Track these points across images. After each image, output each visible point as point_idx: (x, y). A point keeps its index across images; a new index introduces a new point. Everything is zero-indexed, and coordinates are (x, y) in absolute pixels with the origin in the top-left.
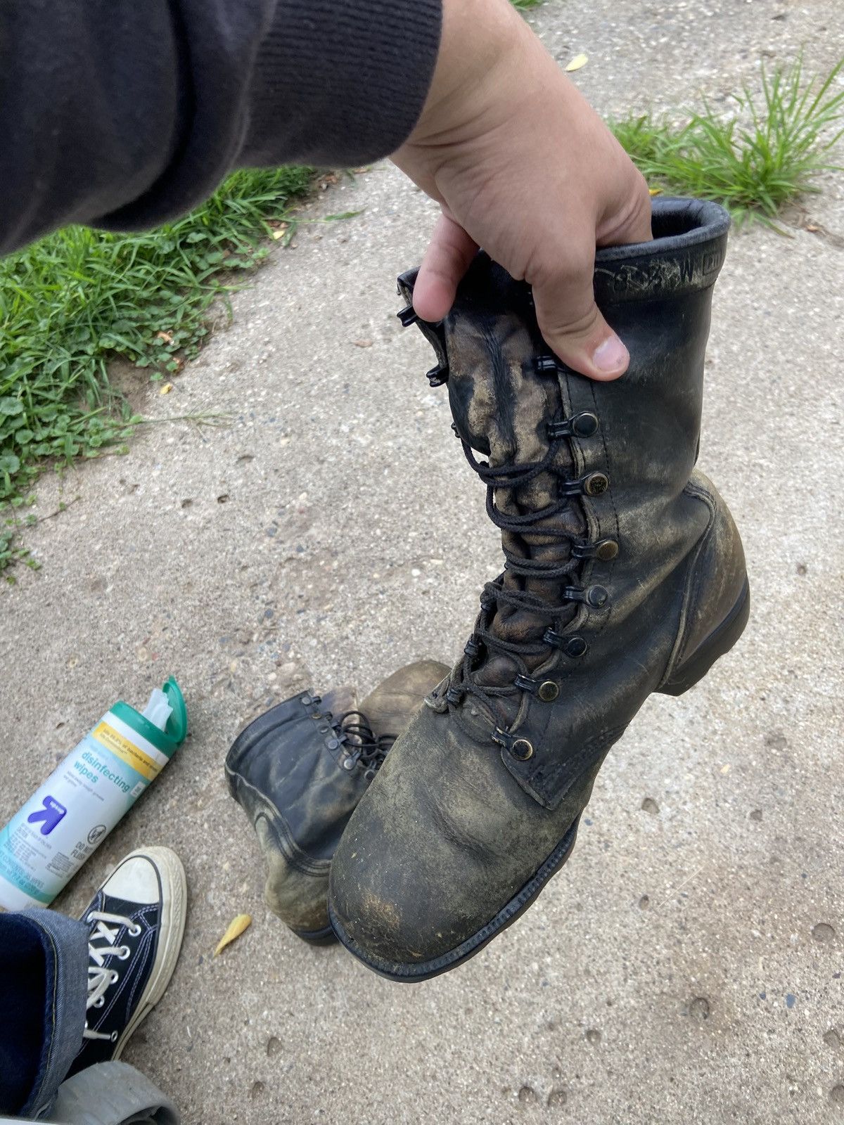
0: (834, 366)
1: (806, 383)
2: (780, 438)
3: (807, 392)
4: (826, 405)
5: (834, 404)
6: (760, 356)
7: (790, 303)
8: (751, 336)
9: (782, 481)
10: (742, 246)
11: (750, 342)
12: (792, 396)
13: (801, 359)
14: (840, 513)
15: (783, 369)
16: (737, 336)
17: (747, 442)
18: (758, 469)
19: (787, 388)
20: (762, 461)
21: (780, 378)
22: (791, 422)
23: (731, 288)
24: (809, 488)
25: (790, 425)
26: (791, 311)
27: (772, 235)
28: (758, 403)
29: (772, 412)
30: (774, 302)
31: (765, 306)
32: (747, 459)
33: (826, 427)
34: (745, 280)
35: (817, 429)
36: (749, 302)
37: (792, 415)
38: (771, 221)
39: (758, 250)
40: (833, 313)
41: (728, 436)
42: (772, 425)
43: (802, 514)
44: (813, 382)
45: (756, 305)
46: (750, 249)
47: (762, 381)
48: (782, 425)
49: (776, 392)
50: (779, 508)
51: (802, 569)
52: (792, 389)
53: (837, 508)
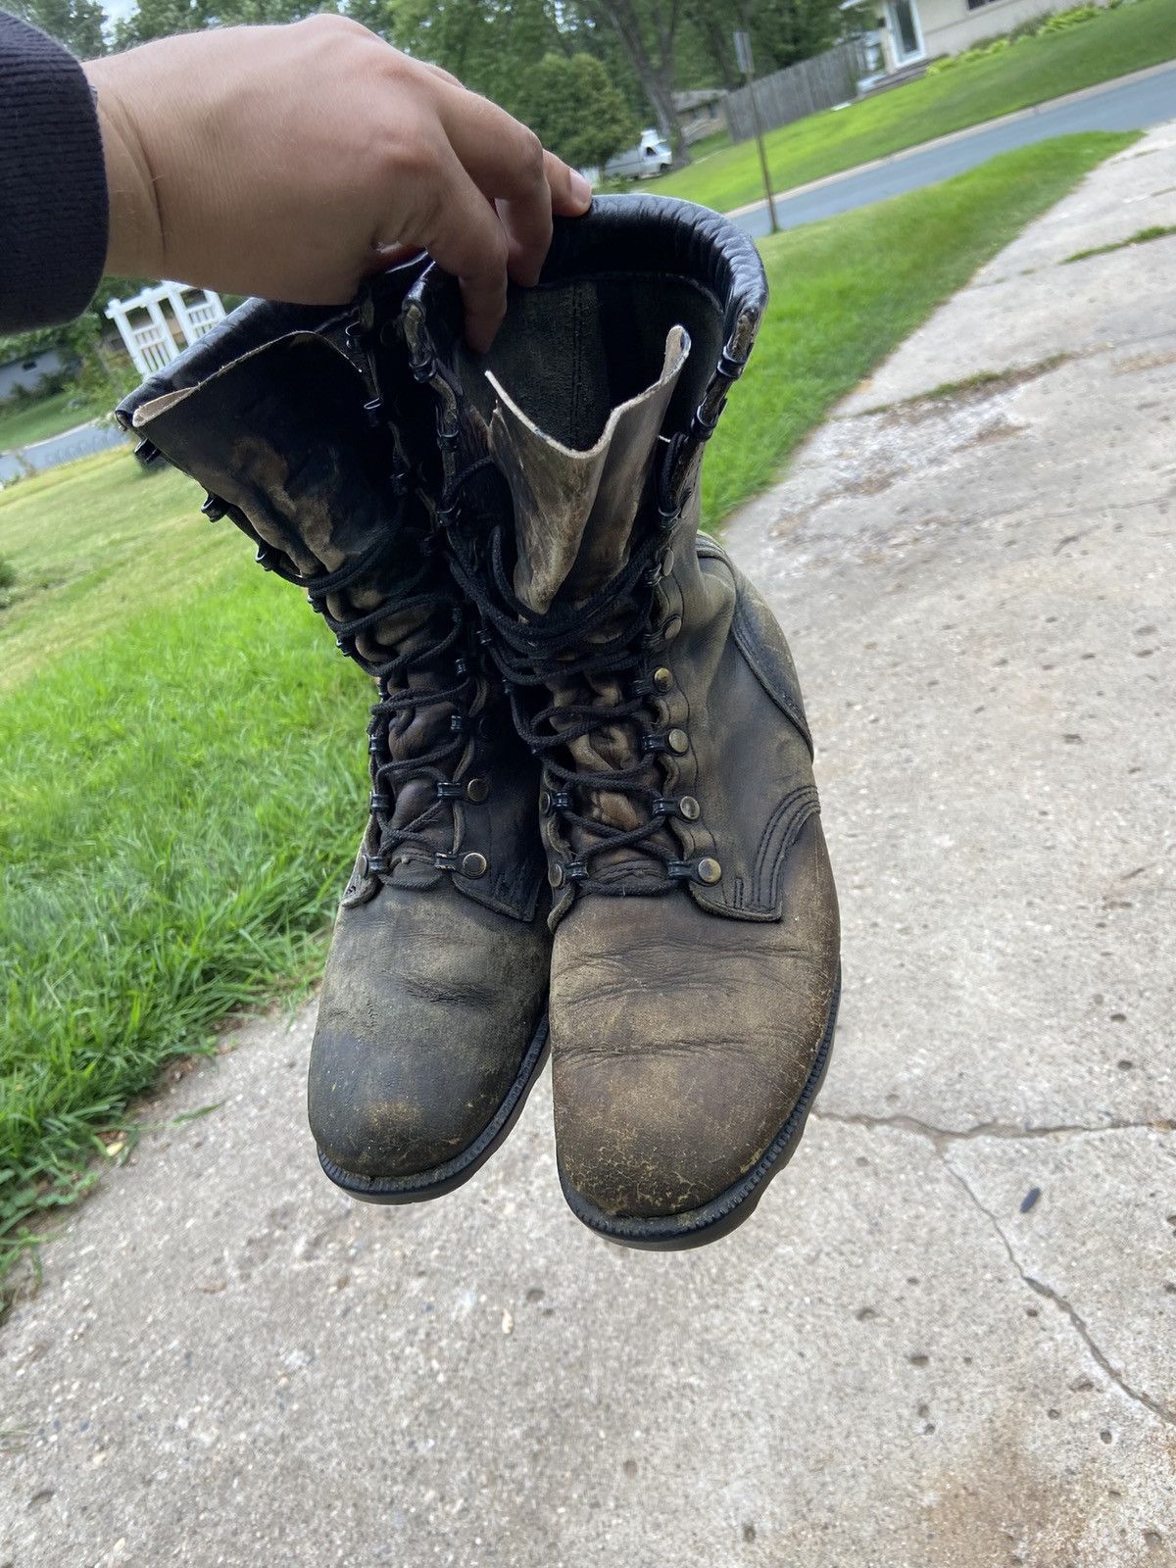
0: (753, 1233)
2: (708, 1343)
3: (730, 1275)
4: (751, 1289)
5: (759, 1286)
9: (713, 1406)
12: (714, 1282)
14: (782, 1439)
17: (674, 1355)
18: (688, 1392)
19: (708, 1271)
20: (693, 1380)
22: (717, 1318)
24: (746, 1409)
25: (717, 1321)
28: (680, 1298)
29: (695, 1308)
32: (675, 1379)
33: (755, 1319)
37: (717, 1307)
42: (698, 1325)
43: (741, 1449)
44: (734, 1259)
47: (682, 1265)
48: (708, 1324)
49: (698, 1278)
50: (716, 1446)
51: (749, 1533)
52: (714, 1271)
53: (779, 1433)
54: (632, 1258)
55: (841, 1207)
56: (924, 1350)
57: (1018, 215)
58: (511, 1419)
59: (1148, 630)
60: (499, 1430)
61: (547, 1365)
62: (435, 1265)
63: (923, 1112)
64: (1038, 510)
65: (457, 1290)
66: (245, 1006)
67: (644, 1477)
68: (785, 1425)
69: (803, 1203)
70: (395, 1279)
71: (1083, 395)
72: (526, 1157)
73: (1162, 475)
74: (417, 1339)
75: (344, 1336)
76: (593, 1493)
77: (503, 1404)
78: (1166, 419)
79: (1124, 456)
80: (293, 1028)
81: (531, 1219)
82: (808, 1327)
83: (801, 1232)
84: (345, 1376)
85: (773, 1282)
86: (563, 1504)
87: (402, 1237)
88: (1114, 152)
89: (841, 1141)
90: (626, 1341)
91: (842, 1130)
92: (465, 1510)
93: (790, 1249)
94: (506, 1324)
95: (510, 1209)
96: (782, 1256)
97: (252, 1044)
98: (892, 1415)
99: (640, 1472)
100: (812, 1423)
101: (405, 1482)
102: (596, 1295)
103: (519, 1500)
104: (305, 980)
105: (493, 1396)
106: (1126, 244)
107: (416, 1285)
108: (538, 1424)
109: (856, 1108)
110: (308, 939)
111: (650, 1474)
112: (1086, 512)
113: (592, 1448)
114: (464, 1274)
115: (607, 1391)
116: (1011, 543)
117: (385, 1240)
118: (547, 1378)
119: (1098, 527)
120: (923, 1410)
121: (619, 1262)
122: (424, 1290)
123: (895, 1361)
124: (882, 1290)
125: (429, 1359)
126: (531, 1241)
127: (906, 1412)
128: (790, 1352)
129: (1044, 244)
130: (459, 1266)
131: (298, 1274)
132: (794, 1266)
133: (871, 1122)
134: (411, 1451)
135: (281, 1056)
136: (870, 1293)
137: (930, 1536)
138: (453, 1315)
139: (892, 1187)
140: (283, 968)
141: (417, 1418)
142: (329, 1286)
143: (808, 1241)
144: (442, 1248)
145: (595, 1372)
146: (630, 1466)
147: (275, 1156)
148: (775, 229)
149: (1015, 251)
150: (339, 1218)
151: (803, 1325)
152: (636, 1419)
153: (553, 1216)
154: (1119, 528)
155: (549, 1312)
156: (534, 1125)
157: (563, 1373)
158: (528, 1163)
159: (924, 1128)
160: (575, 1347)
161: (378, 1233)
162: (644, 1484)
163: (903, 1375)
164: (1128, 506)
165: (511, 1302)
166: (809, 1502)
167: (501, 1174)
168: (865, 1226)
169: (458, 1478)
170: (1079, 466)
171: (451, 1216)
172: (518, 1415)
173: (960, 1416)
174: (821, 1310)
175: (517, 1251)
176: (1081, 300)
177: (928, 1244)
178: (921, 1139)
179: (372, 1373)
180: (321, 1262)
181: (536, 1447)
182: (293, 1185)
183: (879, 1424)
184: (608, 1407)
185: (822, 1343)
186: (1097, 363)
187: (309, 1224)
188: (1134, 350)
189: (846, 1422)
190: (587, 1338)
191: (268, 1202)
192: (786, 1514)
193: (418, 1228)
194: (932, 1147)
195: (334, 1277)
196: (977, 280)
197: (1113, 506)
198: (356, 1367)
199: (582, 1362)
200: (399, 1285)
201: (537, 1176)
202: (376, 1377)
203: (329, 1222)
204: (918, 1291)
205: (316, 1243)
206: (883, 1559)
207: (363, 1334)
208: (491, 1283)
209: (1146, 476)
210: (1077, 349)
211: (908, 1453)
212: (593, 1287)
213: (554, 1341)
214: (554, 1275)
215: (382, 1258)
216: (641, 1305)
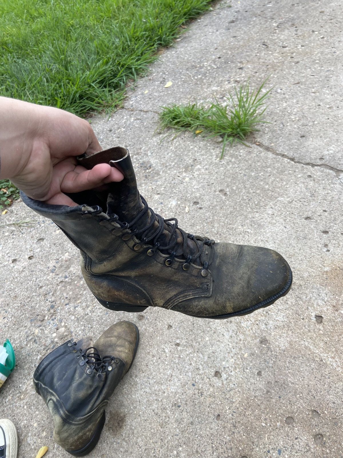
0: (270, 193)
1: (261, 200)
2: (254, 221)
3: (262, 204)
4: (269, 208)
5: (271, 208)
6: (244, 191)
7: (252, 171)
8: (239, 183)
9: (256, 237)
10: (233, 151)
12: (256, 205)
13: (258, 191)
15: (252, 195)
16: (235, 183)
17: (242, 223)
18: (247, 233)
19: (254, 202)
20: (248, 230)
21: (251, 199)
22: (257, 215)
23: (231, 166)
24: (266, 239)
25: (257, 216)
26: (253, 174)
27: (244, 147)
28: (245, 208)
29: (250, 212)
30: (247, 171)
31: (244, 172)
32: (242, 229)
33: (270, 216)
34: (236, 163)
35: (267, 217)
36: (238, 171)
37: (257, 212)
38: (243, 142)
39: (239, 152)
40: (268, 174)
41: (235, 221)
42: (251, 216)
44: (263, 200)
45: (240, 172)
46: (236, 152)
47: (245, 200)
48: (254, 216)
49: (251, 204)
52: (256, 202)
54: (228, 196)
55: (301, 189)
56: (327, 230)
61: (200, 222)
62: (163, 192)
63: (332, 164)
65: (170, 199)
66: (93, 111)
68: (279, 245)
69: (288, 186)
70: (150, 194)
72: (192, 166)
80: (110, 119)
81: (194, 183)
82: (288, 220)
83: (286, 194)
85: (276, 207)
87: (152, 183)
89: (303, 170)
90: (226, 218)
91: (303, 167)
93: (283, 199)
94: (187, 210)
95: (187, 179)
96: (280, 200)
97: (96, 123)
98: (316, 246)
100: (288, 245)
102: (216, 205)
104: (114, 104)
107: (157, 197)
109: (308, 161)
110: (114, 91)
114: (172, 195)
115: (220, 230)
117: (146, 184)
118: (200, 225)
120: (326, 245)
121: (224, 197)
122: (159, 198)
123: (317, 232)
124: (314, 212)
126: (194, 189)
127: (320, 246)
128: (282, 226)
130: (171, 193)
132: (284, 203)
133: (313, 165)
136: (310, 213)
137: (327, 279)
138: (169, 206)
139: (320, 184)
140: (106, 100)
143: (289, 197)
144: (165, 188)
145: (216, 225)
151: (286, 219)
153: (202, 183)
155: (201, 208)
156: (195, 156)
157: (205, 224)
158: (193, 167)
159: (332, 168)
160: (209, 218)
161: (143, 182)
163: (320, 236)
165: (188, 204)
167: (184, 170)
168: (309, 195)
171: (167, 179)
173: (339, 248)
174: (293, 216)
175: (190, 191)
177: (331, 201)
178: (331, 171)
183: (311, 248)
185: (292, 225)
189: (300, 246)
190: (213, 216)
193: (157, 181)
194: (335, 174)
199: (212, 222)
200: (151, 196)
201: (196, 171)
204: (326, 214)
206: (311, 282)
208: (181, 199)
211: (320, 256)
212: (215, 203)
213: (202, 216)
214: (202, 198)
215: (145, 188)
216: (231, 209)
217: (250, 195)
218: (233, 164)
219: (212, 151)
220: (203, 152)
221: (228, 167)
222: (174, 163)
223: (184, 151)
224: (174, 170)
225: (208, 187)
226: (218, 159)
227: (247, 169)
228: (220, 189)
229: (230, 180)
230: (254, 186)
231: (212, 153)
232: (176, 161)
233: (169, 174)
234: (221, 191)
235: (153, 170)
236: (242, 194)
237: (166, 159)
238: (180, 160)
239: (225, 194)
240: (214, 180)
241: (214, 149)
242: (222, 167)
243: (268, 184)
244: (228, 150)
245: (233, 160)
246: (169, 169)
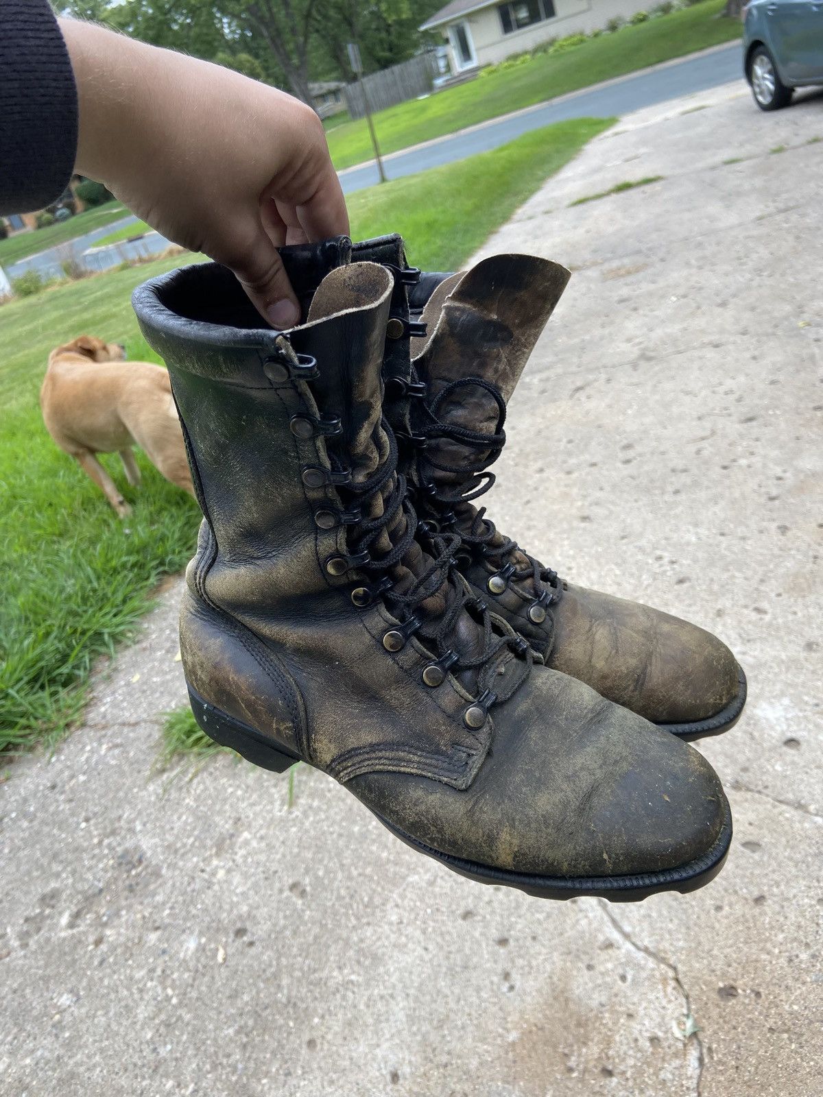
0: (392, 870)
1: (374, 891)
2: (363, 949)
3: (377, 900)
4: (392, 908)
5: (397, 906)
6: (340, 875)
7: (354, 822)
8: (331, 859)
9: (367, 993)
10: (315, 781)
11: (331, 864)
12: (366, 907)
13: (369, 870)
14: (415, 1010)
15: (357, 883)
16: (321, 861)
17: (340, 961)
18: (350, 986)
19: (362, 900)
20: (353, 977)
21: (356, 891)
22: (369, 931)
23: (311, 819)
24: (390, 992)
25: (369, 934)
26: (356, 829)
28: (343, 921)
29: (354, 927)
30: (344, 824)
31: (337, 829)
32: (341, 978)
33: (394, 929)
36: (326, 828)
37: (368, 924)
41: (324, 959)
42: (356, 939)
43: (387, 1020)
44: (379, 889)
45: (331, 829)
46: (321, 783)
47: (344, 898)
48: (363, 936)
49: (355, 906)
50: (370, 1021)
51: (395, 1077)
52: (366, 899)
53: (412, 1005)
54: (309, 897)
56: (506, 935)
57: (540, 173)
58: (226, 1023)
59: (628, 447)
60: (218, 1032)
61: (251, 981)
62: (167, 921)
64: (559, 369)
65: (184, 937)
66: (16, 747)
67: (322, 1049)
68: (416, 1000)
70: (137, 934)
71: (584, 295)
72: (232, 836)
73: (633, 346)
74: (156, 975)
75: (101, 979)
76: (286, 1066)
77: (220, 1013)
78: (635, 309)
79: (610, 334)
80: (54, 759)
81: (237, 878)
82: (430, 929)
83: (423, 865)
84: (103, 1008)
85: (406, 902)
86: (266, 1077)
87: (141, 903)
88: (598, 132)
90: (306, 957)
92: (195, 1091)
93: (417, 877)
94: (220, 958)
95: (221, 874)
96: (412, 883)
97: (22, 774)
98: (487, 982)
99: (319, 1047)
100: (434, 995)
101: (151, 1078)
102: (285, 927)
103: (234, 1078)
104: (62, 723)
105: (213, 1009)
106: (608, 193)
107: (153, 937)
108: (246, 1023)
110: (63, 693)
111: (326, 1047)
112: (590, 371)
113: (285, 1035)
114: (189, 925)
115: (294, 993)
116: (543, 392)
117: (129, 907)
118: (251, 991)
119: (596, 380)
120: (506, 976)
121: (300, 902)
122: (159, 940)
123: (487, 945)
124: (477, 899)
125: (165, 988)
126: (237, 895)
127: (495, 979)
128: (419, 948)
129: (557, 194)
130: (185, 920)
131: (64, 939)
132: (420, 889)
134: (155, 1054)
135: (45, 781)
136: (470, 900)
137: (515, 1062)
138: (182, 955)
140: (44, 716)
141: (158, 1030)
142: (88, 945)
143: (429, 870)
144: (172, 908)
145: (285, 981)
146: (311, 1043)
147: (43, 855)
148: (383, 180)
149: (539, 198)
150: (94, 895)
151: (426, 929)
152: (315, 1009)
153: (253, 875)
154: (609, 381)
155: (251, 944)
156: (237, 811)
157: (262, 985)
158: (234, 839)
160: (270, 965)
161: (124, 903)
162: (322, 1054)
163: (493, 954)
164: (614, 366)
165: (224, 940)
166: (434, 1050)
167: (214, 850)
169: (190, 1069)
170: (583, 341)
171: (178, 884)
172: (231, 1019)
173: (531, 977)
174: (439, 917)
175: (227, 903)
176: (581, 231)
179: (123, 1003)
180: (81, 929)
181: (245, 1040)
182: (58, 875)
183: (478, 990)
184: (295, 1004)
185: (439, 939)
186: (592, 273)
187: (71, 902)
188: (615, 264)
189: (457, 991)
190: (278, 959)
191: (39, 889)
192: (419, 1060)
193: (154, 896)
195: (91, 939)
196: (516, 217)
197: (605, 367)
198: (111, 1001)
199: (276, 976)
200: (140, 938)
201: (240, 848)
202: (127, 1006)
203: (87, 899)
204: (500, 895)
205: (77, 916)
206: (485, 1081)
207: (116, 977)
208: (208, 928)
209: (625, 347)
210: (580, 264)
211: (498, 1006)
212: (282, 922)
213: (255, 964)
214: (255, 917)
215: (127, 920)
216: (316, 930)
217: (353, 884)
218: (316, 814)
219: (273, 790)
220: (255, 796)
221: (307, 824)
222: (192, 840)
223: (214, 804)
224: (193, 856)
225: (267, 883)
226: (286, 808)
227: (343, 819)
228: (291, 881)
229: (310, 855)
230: (359, 858)
231: (271, 796)
232: (196, 833)
233: (182, 870)
234: (293, 887)
235: (147, 867)
236: (336, 884)
237: (175, 831)
238: (206, 827)
239: (303, 893)
240: (279, 862)
241: (275, 786)
242: (294, 825)
243: (386, 847)
244: (306, 783)
245: (316, 803)
246: (183, 855)
